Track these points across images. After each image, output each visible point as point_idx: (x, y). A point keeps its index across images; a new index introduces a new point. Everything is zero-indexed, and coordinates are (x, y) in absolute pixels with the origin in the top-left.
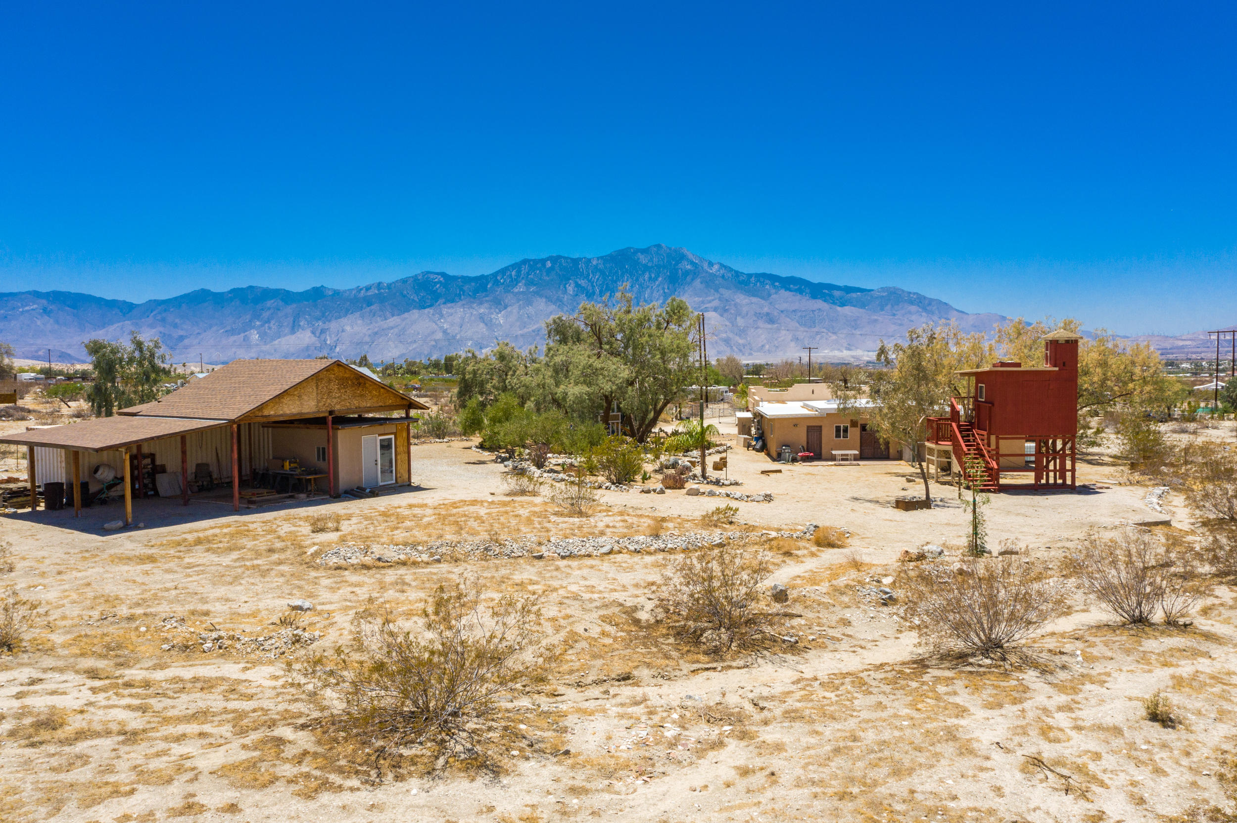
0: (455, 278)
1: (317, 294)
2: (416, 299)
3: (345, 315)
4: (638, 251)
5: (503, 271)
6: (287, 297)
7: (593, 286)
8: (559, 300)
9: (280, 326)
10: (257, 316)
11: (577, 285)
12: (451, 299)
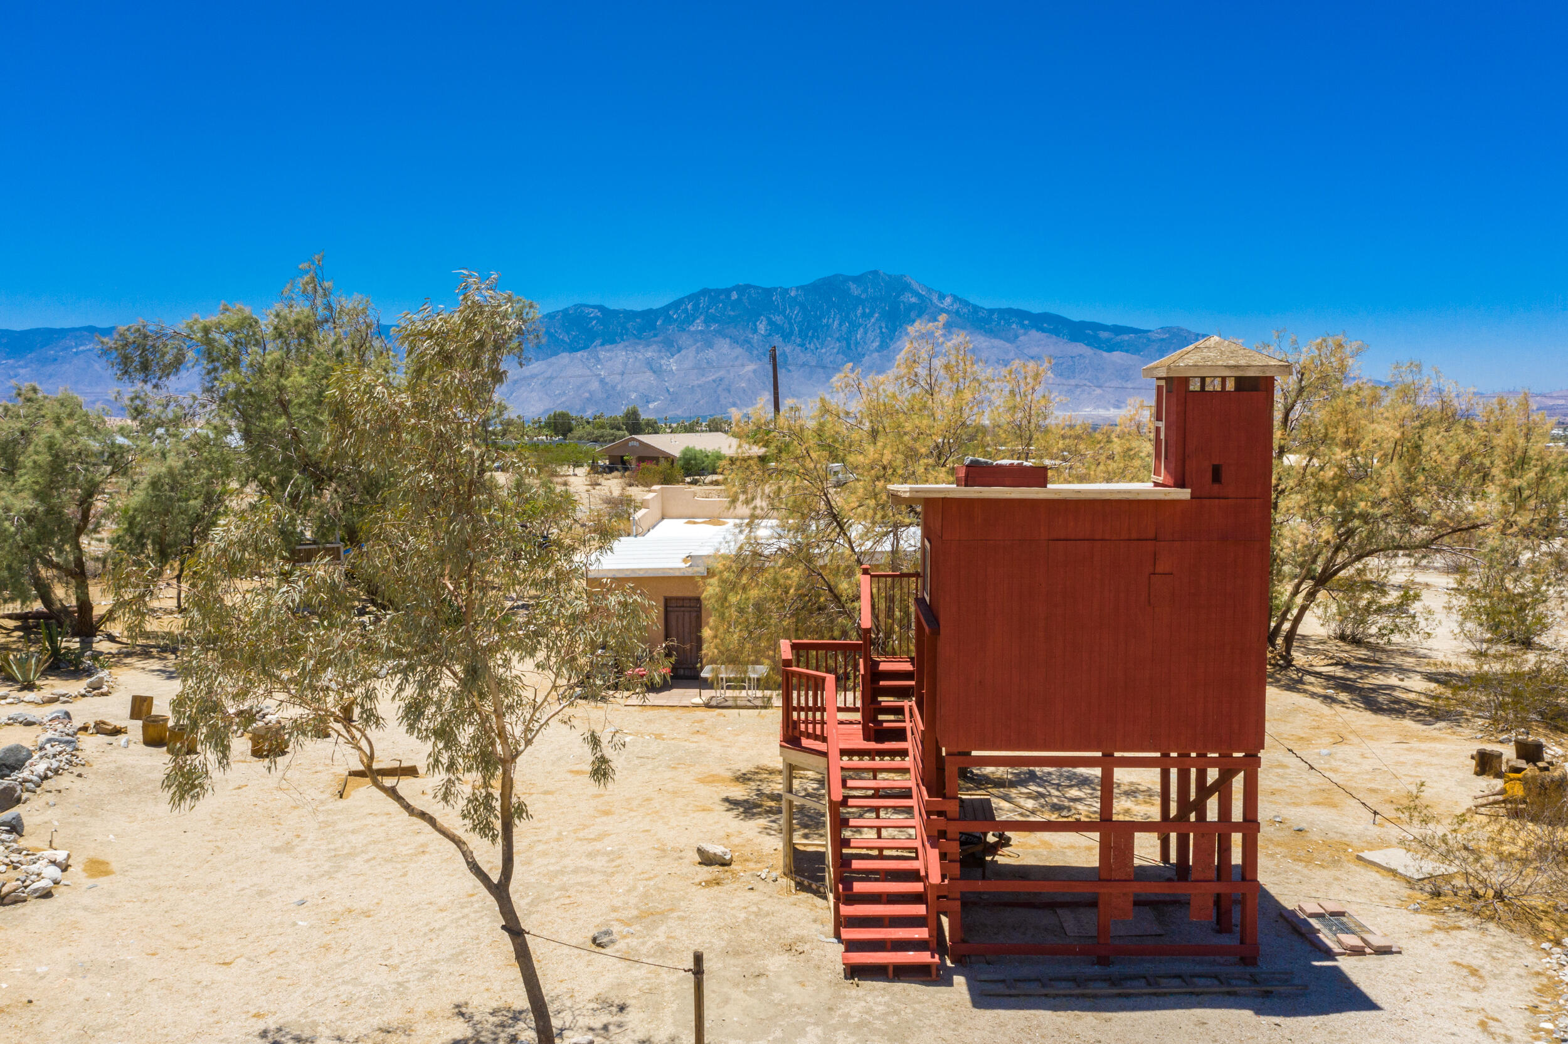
0: (616, 313)
2: (566, 339)
4: (847, 279)
5: (676, 304)
7: (790, 323)
8: (747, 341)
11: (770, 322)
12: (610, 339)
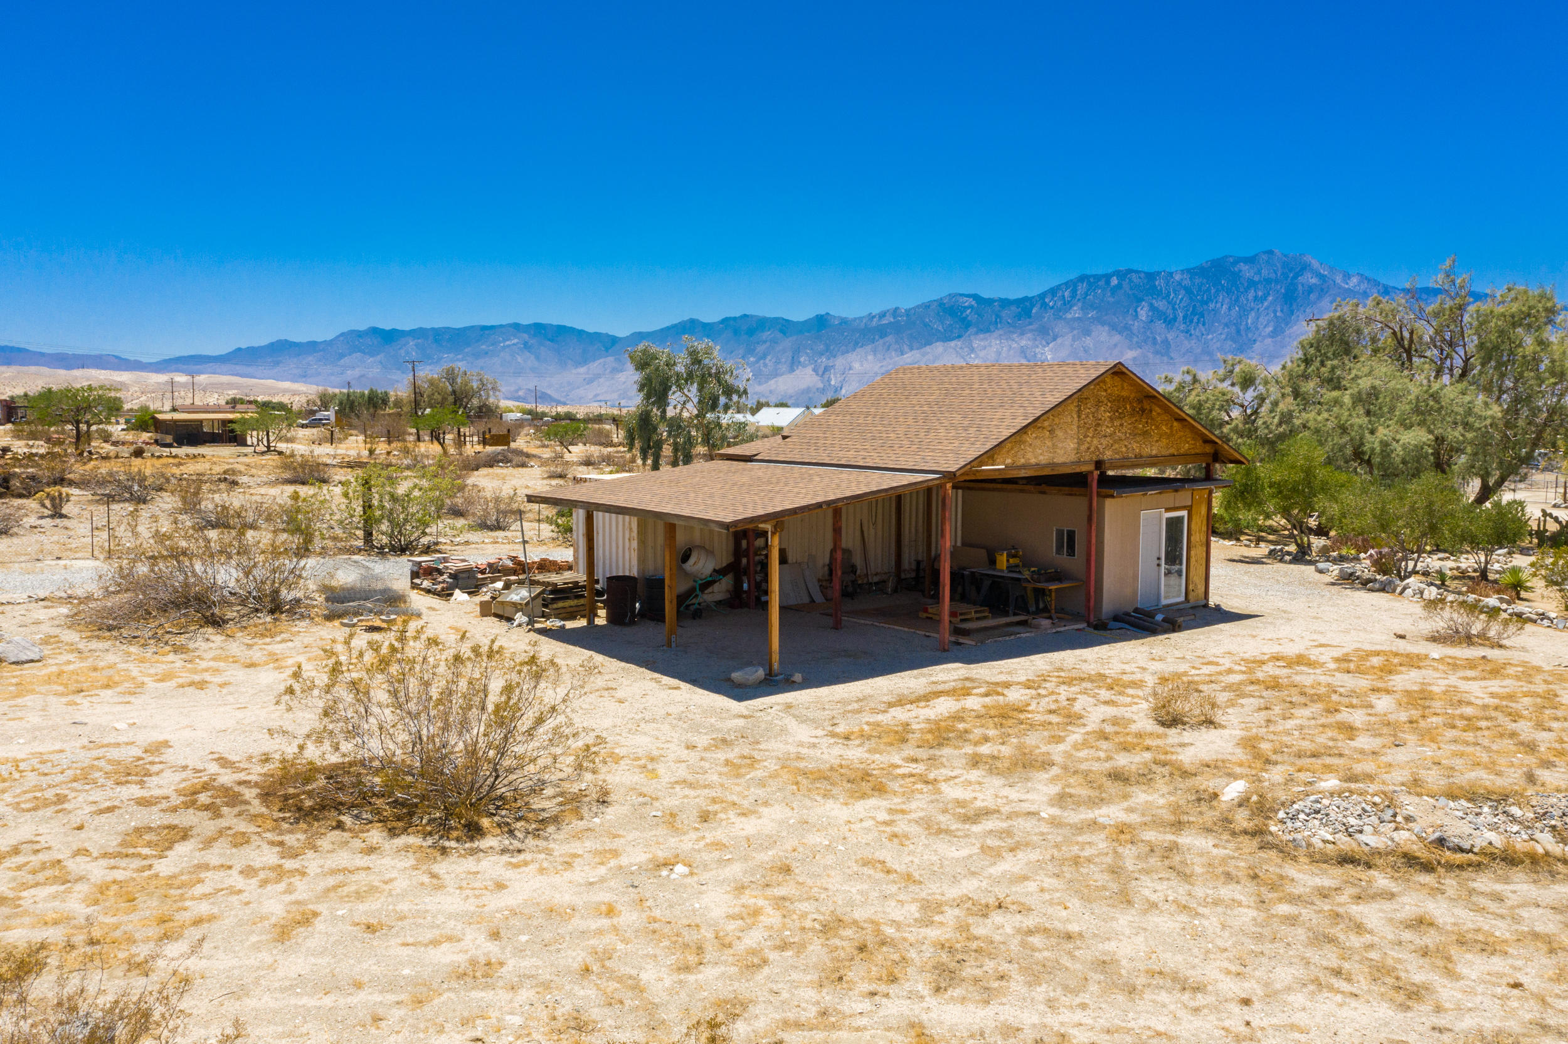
0: (990, 302)
1: (821, 322)
2: (940, 328)
3: (854, 349)
4: (1238, 260)
5: (1053, 291)
6: (784, 327)
7: (1174, 309)
8: (1127, 328)
9: (778, 362)
10: (750, 351)
11: (1152, 308)
12: (985, 329)
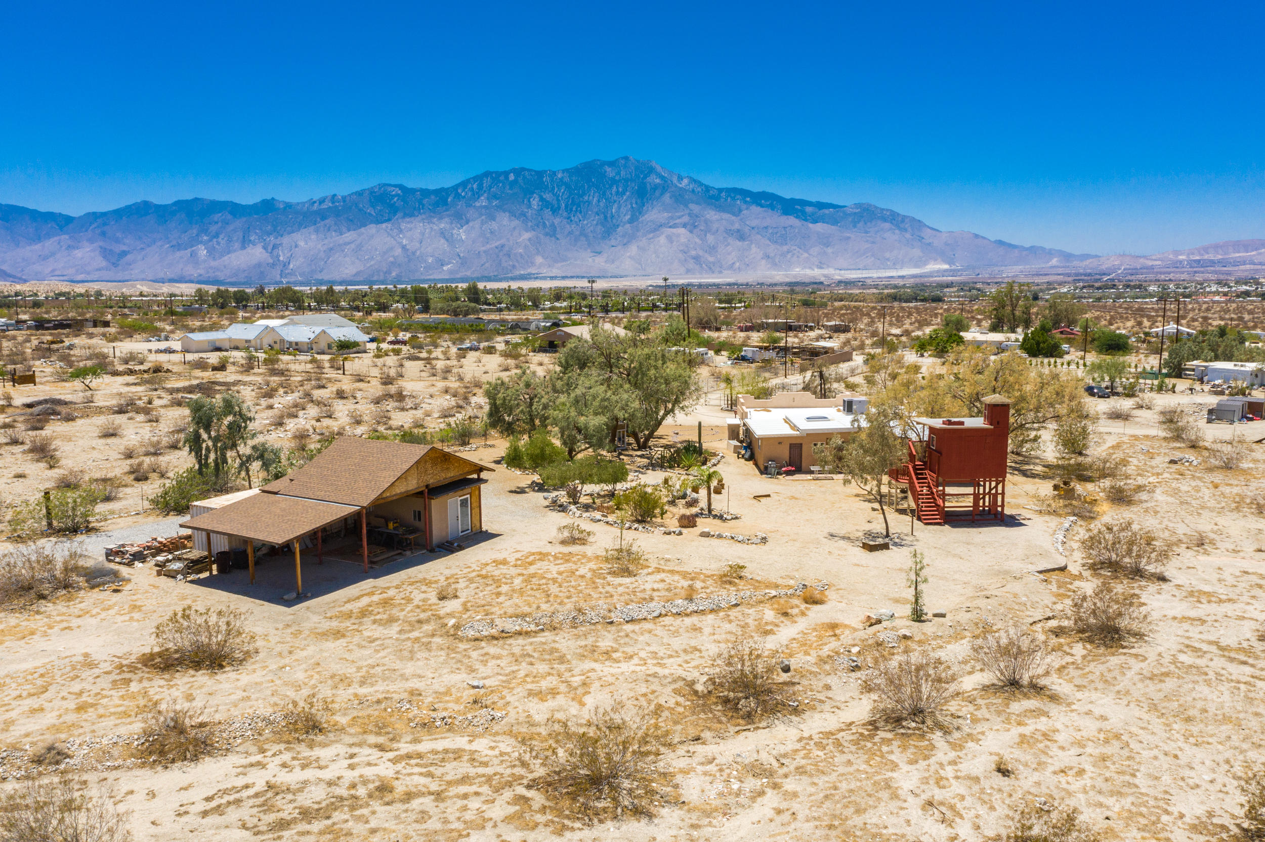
0: (413, 191)
1: (267, 207)
2: (373, 213)
3: (299, 230)
4: (605, 163)
5: (464, 184)
6: (235, 210)
7: (558, 200)
8: (523, 214)
9: (230, 241)
10: (205, 231)
11: (542, 199)
12: (410, 213)
